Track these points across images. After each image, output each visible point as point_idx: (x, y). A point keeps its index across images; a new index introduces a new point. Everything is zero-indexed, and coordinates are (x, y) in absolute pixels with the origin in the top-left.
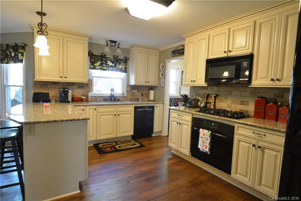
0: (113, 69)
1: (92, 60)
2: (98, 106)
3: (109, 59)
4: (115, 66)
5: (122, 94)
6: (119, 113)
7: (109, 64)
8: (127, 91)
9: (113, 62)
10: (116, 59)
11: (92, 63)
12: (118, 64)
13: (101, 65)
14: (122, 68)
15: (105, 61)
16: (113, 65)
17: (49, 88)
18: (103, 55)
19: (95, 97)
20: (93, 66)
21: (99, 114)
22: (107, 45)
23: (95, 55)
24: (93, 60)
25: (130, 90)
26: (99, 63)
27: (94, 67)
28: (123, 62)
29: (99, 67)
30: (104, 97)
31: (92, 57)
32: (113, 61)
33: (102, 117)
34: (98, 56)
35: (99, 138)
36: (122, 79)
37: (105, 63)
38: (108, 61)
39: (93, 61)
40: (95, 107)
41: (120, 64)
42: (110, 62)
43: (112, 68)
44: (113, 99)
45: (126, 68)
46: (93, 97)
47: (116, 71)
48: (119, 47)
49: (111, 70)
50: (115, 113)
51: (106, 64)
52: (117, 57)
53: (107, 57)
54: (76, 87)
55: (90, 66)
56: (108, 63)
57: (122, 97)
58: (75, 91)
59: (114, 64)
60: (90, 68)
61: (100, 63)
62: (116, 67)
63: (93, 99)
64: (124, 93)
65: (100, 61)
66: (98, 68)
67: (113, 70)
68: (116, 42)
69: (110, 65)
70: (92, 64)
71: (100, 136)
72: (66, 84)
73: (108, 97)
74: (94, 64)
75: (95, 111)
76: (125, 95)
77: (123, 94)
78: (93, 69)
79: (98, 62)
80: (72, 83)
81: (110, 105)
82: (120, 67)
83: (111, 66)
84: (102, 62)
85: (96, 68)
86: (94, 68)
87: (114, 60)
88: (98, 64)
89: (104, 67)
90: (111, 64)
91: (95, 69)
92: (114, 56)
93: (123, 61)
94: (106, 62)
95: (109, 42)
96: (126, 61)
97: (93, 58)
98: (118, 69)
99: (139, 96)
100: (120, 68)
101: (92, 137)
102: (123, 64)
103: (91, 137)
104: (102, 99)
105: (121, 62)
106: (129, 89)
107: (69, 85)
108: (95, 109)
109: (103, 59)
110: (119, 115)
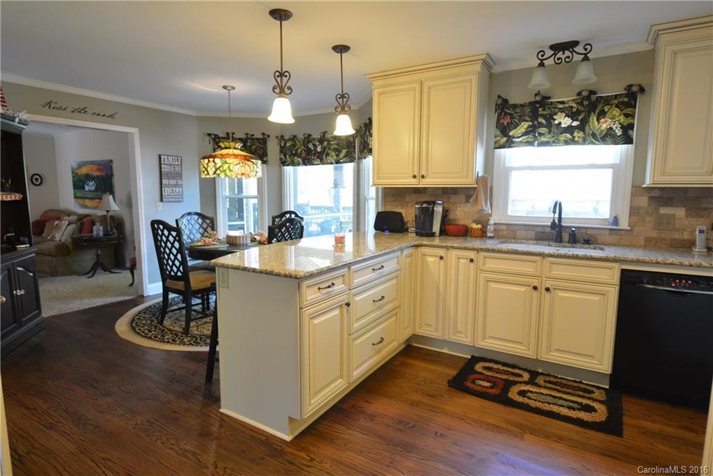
0: (574, 137)
1: (502, 121)
2: (481, 253)
3: (561, 106)
4: (582, 127)
5: (611, 221)
6: (551, 284)
7: (560, 123)
8: (634, 211)
9: (573, 116)
10: (586, 103)
11: (504, 130)
12: (593, 118)
13: (531, 131)
14: (611, 129)
15: (544, 117)
16: (575, 124)
17: (407, 202)
18: (539, 98)
19: (510, 228)
20: (505, 139)
22: (542, 65)
23: (515, 106)
24: (505, 122)
25: (649, 205)
26: (524, 126)
27: (508, 140)
28: (617, 106)
29: (525, 137)
30: (539, 229)
31: (503, 113)
32: (574, 110)
33: (493, 285)
34: (522, 106)
35: (480, 344)
37: (544, 121)
38: (556, 114)
39: (505, 124)
40: (472, 254)
41: (602, 114)
42: (564, 115)
43: (569, 136)
45: (627, 128)
46: (504, 227)
47: (584, 142)
48: (586, 59)
49: (567, 143)
50: (535, 282)
51: (549, 125)
52: (593, 93)
53: (552, 103)
54: (462, 198)
55: (499, 138)
56: (556, 122)
57: (608, 232)
58: (458, 209)
59: (577, 120)
60: (497, 145)
61: (529, 126)
62: (588, 128)
63: (505, 233)
64: (616, 218)
65: (528, 119)
66: (520, 142)
67: (572, 141)
68: (576, 43)
69: (563, 126)
70: (501, 132)
72: (441, 192)
74: (510, 130)
75: (472, 266)
76: (624, 224)
77: (616, 220)
78: (504, 147)
79: (523, 123)
80: (452, 188)
81: (516, 253)
82: (604, 126)
83: (570, 129)
84: (532, 121)
85: (514, 143)
86: (509, 143)
87: (580, 108)
88: (519, 131)
89: (540, 134)
90: (566, 122)
91: (509, 147)
92: (578, 94)
93: (616, 101)
94: (550, 118)
95: (549, 53)
96: (630, 99)
97: (506, 114)
98: (594, 135)
99: (695, 229)
100: (602, 131)
101: (463, 336)
102: (616, 112)
103: (460, 332)
105: (606, 110)
106: (643, 201)
107: (446, 193)
108: (472, 261)
109: (541, 111)
110: (548, 290)
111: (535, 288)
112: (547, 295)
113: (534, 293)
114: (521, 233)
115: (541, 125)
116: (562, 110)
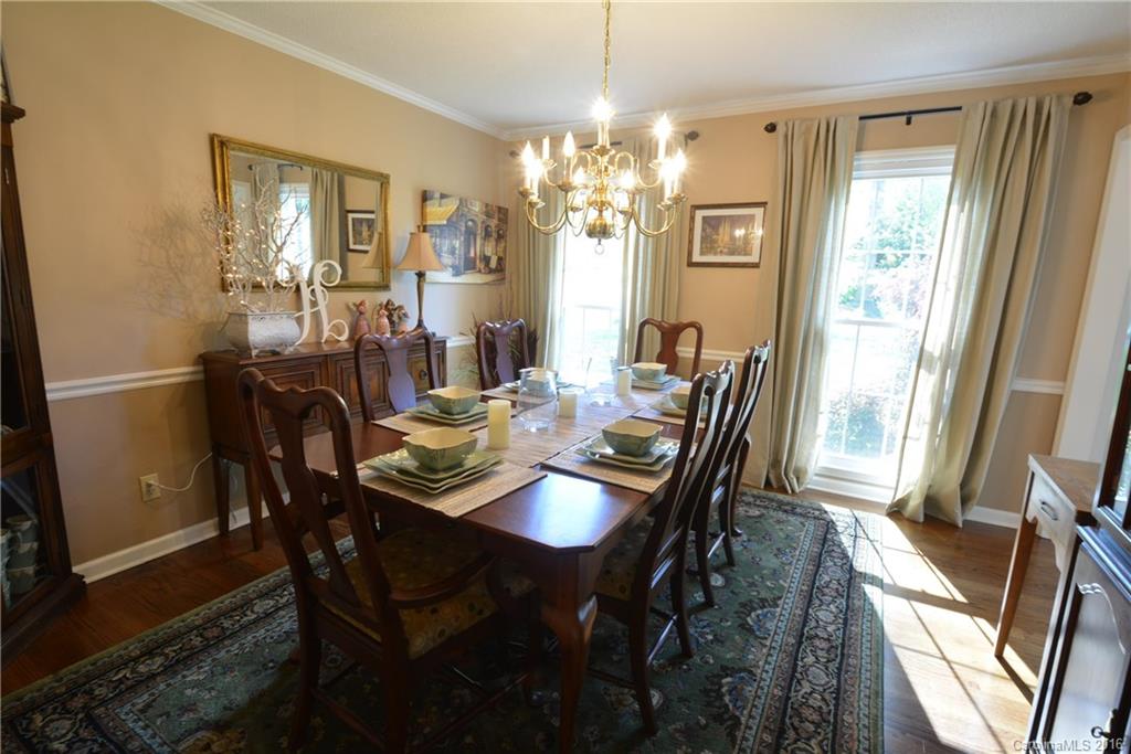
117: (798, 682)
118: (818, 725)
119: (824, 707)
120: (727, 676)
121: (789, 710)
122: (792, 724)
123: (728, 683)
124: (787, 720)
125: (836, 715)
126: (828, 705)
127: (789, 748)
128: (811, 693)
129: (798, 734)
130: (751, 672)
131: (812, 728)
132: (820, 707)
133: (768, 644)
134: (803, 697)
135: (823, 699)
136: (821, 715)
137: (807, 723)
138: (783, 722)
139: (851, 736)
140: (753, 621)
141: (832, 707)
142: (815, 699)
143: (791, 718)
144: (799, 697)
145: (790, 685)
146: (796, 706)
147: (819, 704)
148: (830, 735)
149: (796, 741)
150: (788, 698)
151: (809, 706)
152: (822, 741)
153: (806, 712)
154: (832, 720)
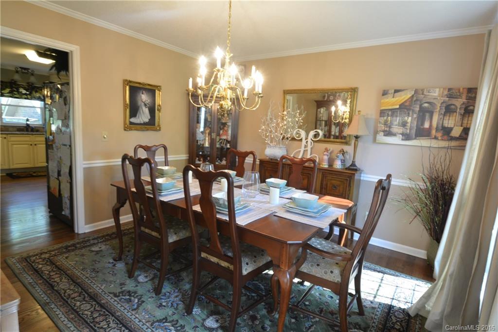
2: (9, 135)
4: (30, 94)
6: (35, 143)
7: (21, 92)
9: (26, 90)
10: (30, 87)
12: (34, 93)
13: (11, 92)
14: (40, 97)
15: (16, 88)
16: (28, 93)
18: (13, 82)
21: (10, 143)
22: (17, 72)
23: (2, 82)
30: (18, 128)
32: (27, 88)
33: (15, 146)
34: (6, 82)
35: (12, 167)
36: (41, 108)
38: (20, 88)
40: (5, 136)
41: (36, 92)
42: (23, 89)
43: (26, 96)
44: (30, 130)
46: (3, 127)
47: (31, 99)
48: (33, 75)
50: (31, 143)
51: (18, 91)
52: (33, 84)
53: (18, 84)
62: (32, 95)
63: (4, 129)
65: (9, 88)
67: (27, 98)
68: (29, 69)
71: (13, 164)
73: (23, 128)
74: (2, 91)
75: (5, 140)
79: (7, 89)
81: (23, 134)
82: (37, 95)
83: (26, 94)
84: (11, 89)
85: (4, 95)
86: (2, 95)
88: (6, 92)
89: (15, 94)
90: (24, 92)
91: (3, 97)
92: (28, 83)
94: (18, 89)
95: (19, 69)
98: (34, 97)
100: (37, 97)
101: (4, 166)
103: (2, 165)
104: (15, 129)
108: (5, 138)
109: (14, 86)
110: (35, 145)
111: (31, 145)
112: (35, 146)
113: (31, 147)
114: (10, 129)
115: (15, 91)
116: (22, 87)
117: (117, 324)
118: (94, 318)
119: (99, 325)
120: (138, 301)
121: (107, 313)
122: (102, 311)
123: (135, 300)
124: (104, 310)
125: (91, 327)
126: (98, 328)
127: (94, 305)
128: (109, 326)
129: (96, 311)
130: (135, 310)
131: (95, 316)
132: (99, 324)
133: (147, 324)
134: (109, 321)
135: (102, 328)
136: (96, 322)
137: (97, 315)
138: (105, 309)
139: (80, 326)
140: (167, 326)
141: (96, 328)
142: (105, 325)
143: (104, 312)
144: (110, 320)
145: (118, 320)
146: (107, 316)
147: (101, 325)
148: (86, 319)
149: (95, 308)
150: (113, 316)
151: (103, 320)
152: (87, 316)
153: (101, 318)
154: (91, 324)
